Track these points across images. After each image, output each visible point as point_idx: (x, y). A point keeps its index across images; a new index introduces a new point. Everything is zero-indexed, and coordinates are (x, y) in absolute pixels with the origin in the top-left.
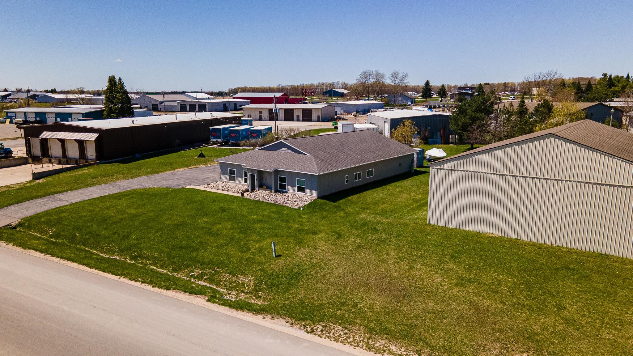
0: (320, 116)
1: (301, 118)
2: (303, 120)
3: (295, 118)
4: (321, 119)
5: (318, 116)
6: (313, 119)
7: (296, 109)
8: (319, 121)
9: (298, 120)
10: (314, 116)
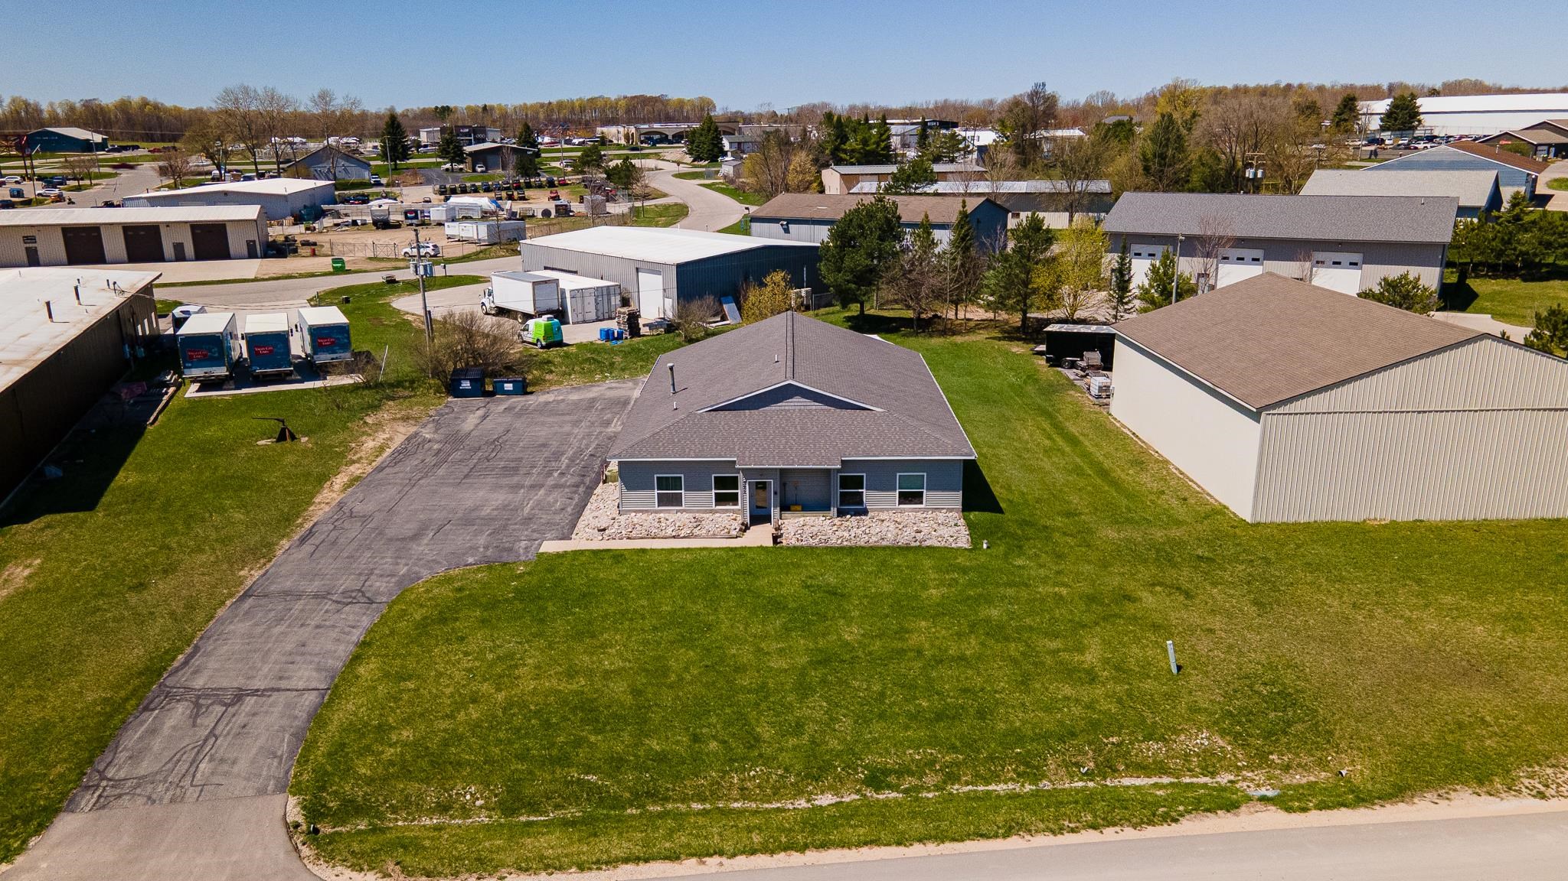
0: (254, 241)
1: (189, 249)
2: (199, 257)
3: (168, 250)
4: (258, 249)
5: (248, 242)
6: (232, 251)
7: (168, 224)
8: (252, 254)
9: (180, 257)
10: (236, 242)
